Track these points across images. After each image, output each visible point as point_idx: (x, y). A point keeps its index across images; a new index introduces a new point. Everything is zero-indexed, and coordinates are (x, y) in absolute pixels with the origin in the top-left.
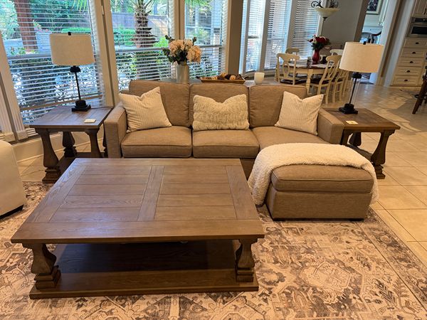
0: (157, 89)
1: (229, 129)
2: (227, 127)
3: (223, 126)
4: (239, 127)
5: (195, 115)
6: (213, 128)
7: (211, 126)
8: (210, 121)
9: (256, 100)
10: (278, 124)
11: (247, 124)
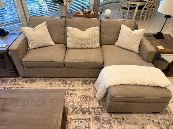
0: (45, 23)
1: (88, 48)
2: (86, 47)
3: (84, 46)
4: (93, 47)
5: (68, 39)
6: (78, 47)
7: (76, 46)
8: (76, 44)
9: (105, 29)
10: (116, 44)
11: (98, 44)
